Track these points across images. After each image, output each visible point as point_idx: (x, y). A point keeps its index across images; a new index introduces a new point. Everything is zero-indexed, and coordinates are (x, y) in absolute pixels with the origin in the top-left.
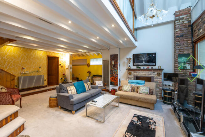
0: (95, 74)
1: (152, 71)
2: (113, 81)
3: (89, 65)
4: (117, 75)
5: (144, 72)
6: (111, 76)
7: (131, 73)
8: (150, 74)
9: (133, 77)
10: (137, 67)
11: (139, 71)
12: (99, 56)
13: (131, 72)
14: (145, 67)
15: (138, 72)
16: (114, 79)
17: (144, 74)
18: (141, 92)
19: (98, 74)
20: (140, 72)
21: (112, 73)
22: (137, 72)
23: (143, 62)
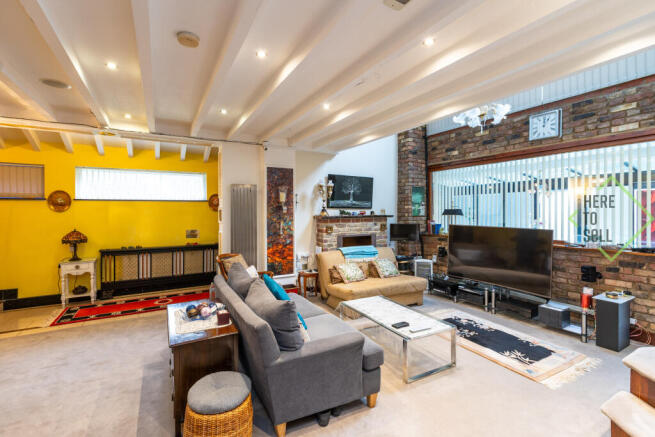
0: (116, 245)
1: (371, 221)
2: (278, 259)
3: (61, 201)
4: (291, 236)
5: (359, 225)
6: (269, 243)
7: (331, 228)
8: (370, 229)
9: (335, 238)
10: (342, 213)
11: (349, 221)
12: (142, 158)
13: (330, 225)
14: (357, 212)
15: (347, 224)
16: (281, 253)
17: (358, 230)
18: (387, 274)
19: (134, 245)
20: (351, 224)
21: (273, 233)
22: (343, 226)
23: (348, 199)
